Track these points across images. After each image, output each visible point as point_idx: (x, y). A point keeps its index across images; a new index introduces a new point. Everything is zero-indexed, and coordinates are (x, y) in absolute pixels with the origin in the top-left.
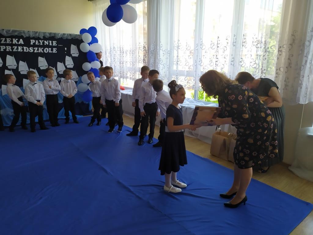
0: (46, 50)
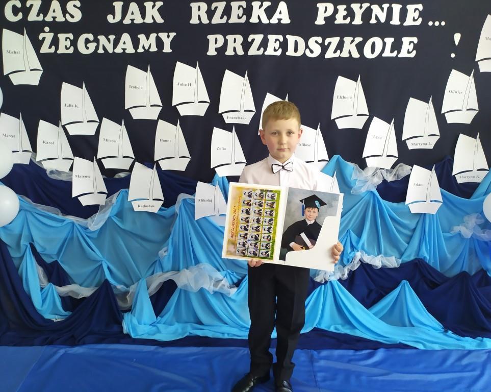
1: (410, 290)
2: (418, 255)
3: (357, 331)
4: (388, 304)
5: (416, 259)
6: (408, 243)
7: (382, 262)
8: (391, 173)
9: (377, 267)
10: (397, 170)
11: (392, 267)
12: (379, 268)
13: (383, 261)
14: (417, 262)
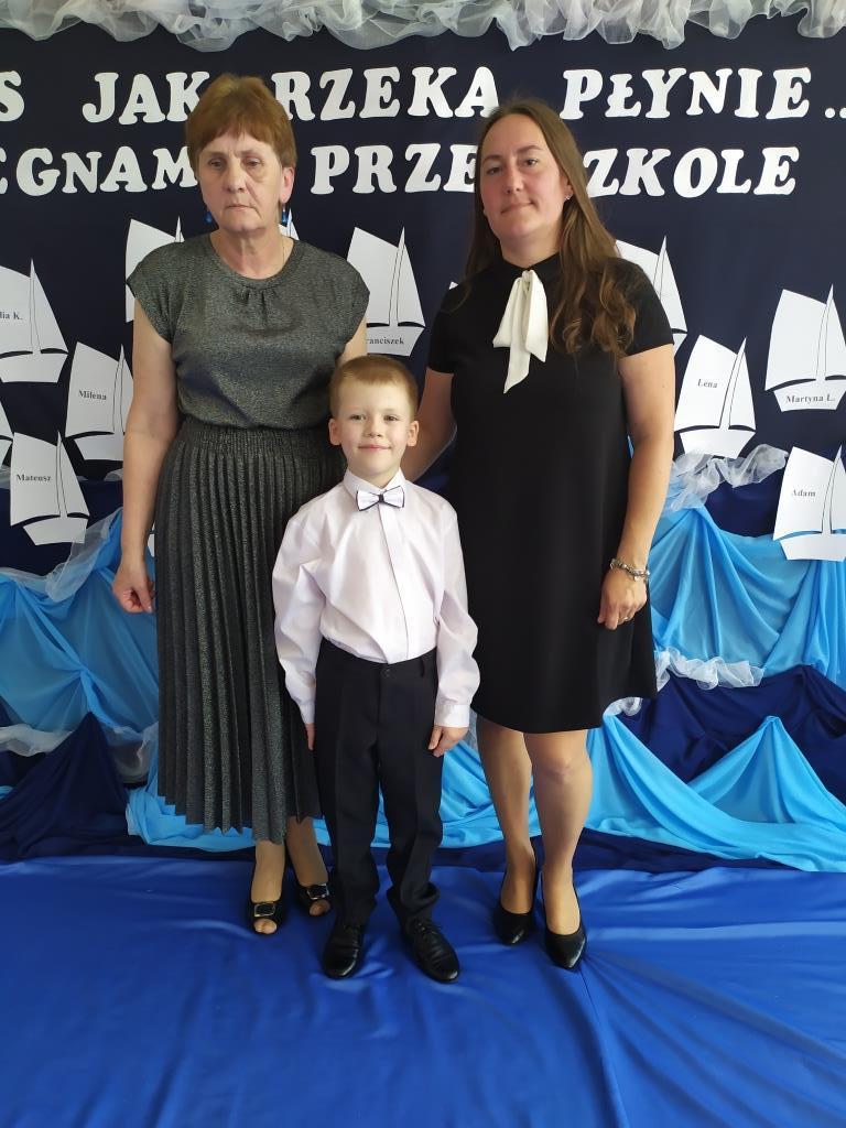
0: (696, 166)
1: (784, 739)
2: (803, 657)
3: (661, 831)
4: (733, 772)
5: (799, 666)
6: (780, 631)
7: (719, 675)
8: (738, 467)
9: (707, 685)
10: (753, 460)
11: (744, 685)
12: (711, 688)
13: (722, 673)
14: (801, 672)
